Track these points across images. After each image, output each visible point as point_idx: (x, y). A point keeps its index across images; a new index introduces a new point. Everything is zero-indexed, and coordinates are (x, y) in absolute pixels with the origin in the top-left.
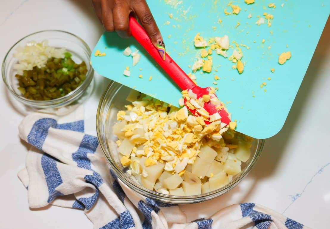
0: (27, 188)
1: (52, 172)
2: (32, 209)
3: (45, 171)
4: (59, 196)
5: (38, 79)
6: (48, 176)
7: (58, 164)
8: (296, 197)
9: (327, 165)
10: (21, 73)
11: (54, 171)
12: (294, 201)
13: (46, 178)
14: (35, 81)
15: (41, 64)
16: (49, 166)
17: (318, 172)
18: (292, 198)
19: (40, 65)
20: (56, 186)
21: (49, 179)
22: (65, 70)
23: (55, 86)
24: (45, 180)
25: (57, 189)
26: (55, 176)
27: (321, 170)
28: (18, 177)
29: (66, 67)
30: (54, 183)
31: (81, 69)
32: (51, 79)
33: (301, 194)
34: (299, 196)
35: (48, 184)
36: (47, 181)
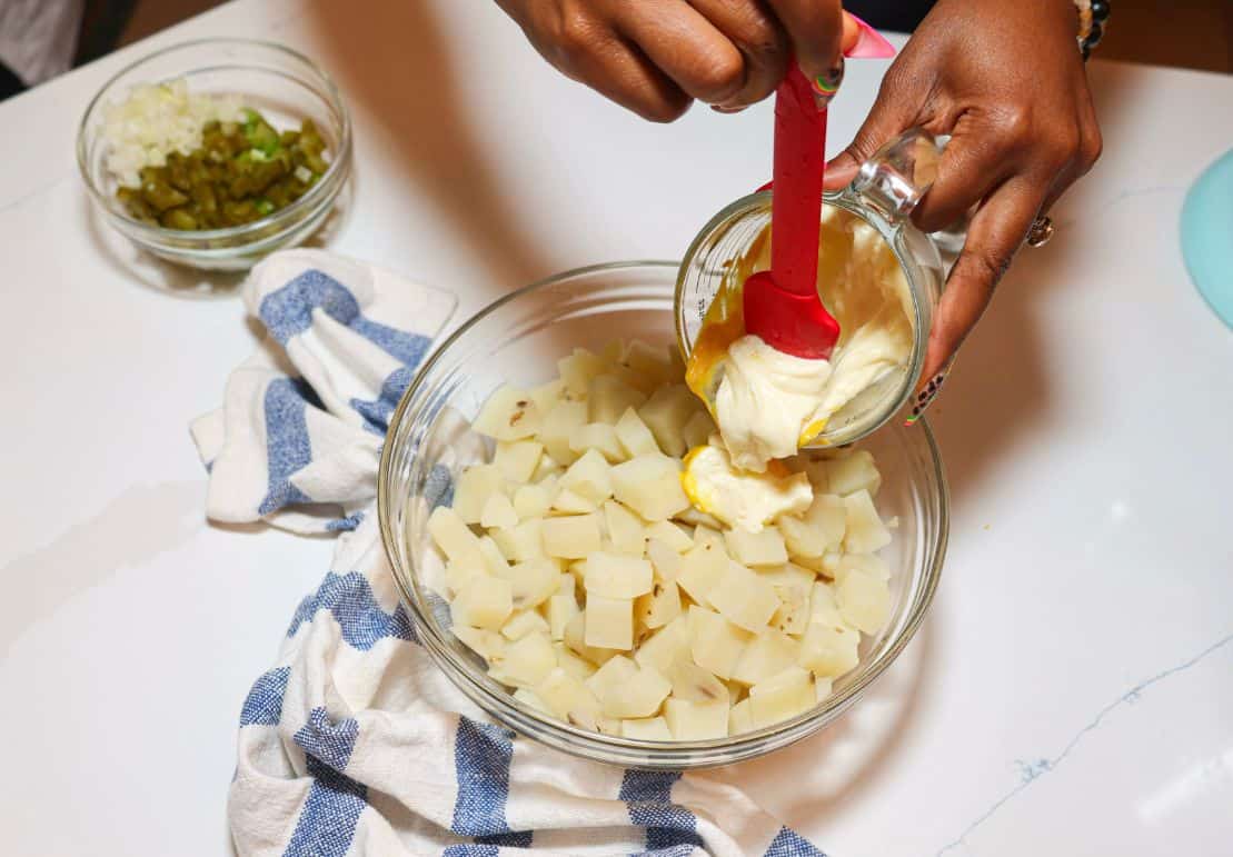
0: (209, 468)
1: (289, 431)
2: (214, 523)
3: (270, 425)
4: (295, 503)
5: (193, 186)
6: (276, 439)
7: (310, 411)
8: (1036, 770)
9: (1158, 677)
10: (134, 182)
11: (296, 427)
12: (1028, 781)
13: (269, 446)
14: (183, 191)
15: (188, 142)
16: (283, 413)
17: (1125, 698)
18: (1024, 770)
19: (186, 147)
20: (290, 473)
21: (276, 449)
22: (258, 155)
23: (248, 196)
24: (265, 451)
25: (293, 478)
26: (294, 442)
27: (1135, 692)
28: (191, 433)
29: (260, 148)
30: (286, 464)
31: (305, 143)
32: (228, 178)
33: (1054, 764)
34: (1050, 769)
35: (270, 464)
36: (269, 454)
